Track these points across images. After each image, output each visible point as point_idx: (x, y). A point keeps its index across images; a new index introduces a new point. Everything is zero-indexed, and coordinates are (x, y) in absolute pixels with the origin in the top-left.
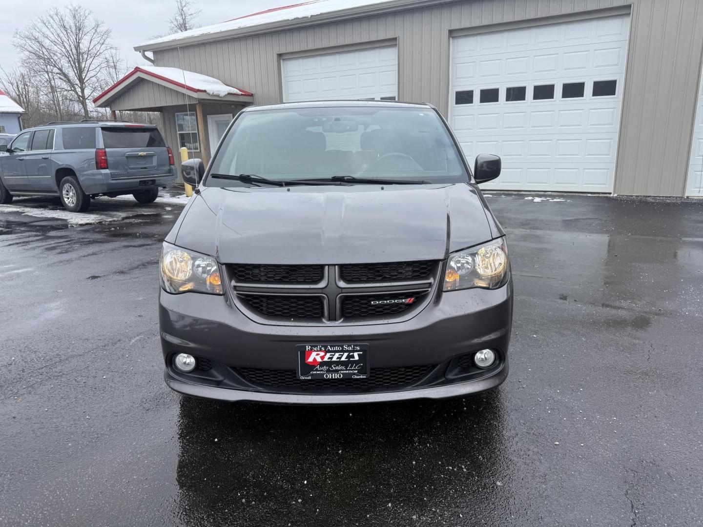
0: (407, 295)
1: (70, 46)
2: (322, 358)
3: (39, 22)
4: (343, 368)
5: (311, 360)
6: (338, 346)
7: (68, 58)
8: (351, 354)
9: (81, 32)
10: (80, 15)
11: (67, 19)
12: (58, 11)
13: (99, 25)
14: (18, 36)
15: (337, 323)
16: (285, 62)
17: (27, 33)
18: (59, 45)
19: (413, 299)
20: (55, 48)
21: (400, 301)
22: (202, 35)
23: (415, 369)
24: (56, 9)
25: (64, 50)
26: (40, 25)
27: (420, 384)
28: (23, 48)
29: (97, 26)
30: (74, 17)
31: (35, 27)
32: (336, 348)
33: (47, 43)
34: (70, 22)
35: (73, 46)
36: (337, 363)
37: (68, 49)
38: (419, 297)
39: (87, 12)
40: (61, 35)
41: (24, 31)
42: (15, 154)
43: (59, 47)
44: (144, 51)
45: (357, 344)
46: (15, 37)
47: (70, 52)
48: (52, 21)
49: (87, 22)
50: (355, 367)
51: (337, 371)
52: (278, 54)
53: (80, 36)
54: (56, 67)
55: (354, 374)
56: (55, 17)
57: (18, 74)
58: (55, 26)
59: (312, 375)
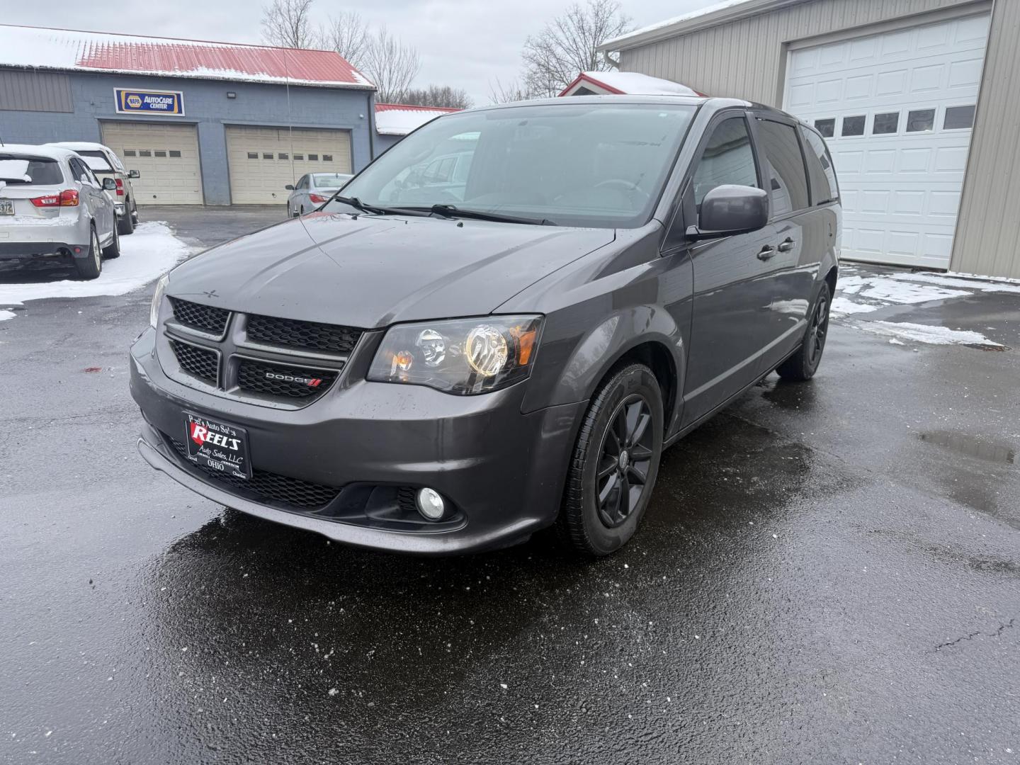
0: (313, 374)
1: (585, 54)
2: (205, 436)
3: (554, 25)
4: (224, 457)
5: (195, 436)
6: (216, 424)
7: (580, 69)
8: (230, 440)
9: (602, 35)
10: (605, 12)
11: (588, 17)
12: (579, 9)
13: (625, 23)
14: (529, 45)
15: (227, 394)
16: (794, 55)
17: (540, 41)
18: (573, 53)
19: (319, 381)
20: (568, 58)
21: (301, 380)
22: (682, 22)
23: (317, 488)
24: (577, 5)
25: (577, 59)
26: (555, 29)
27: (322, 512)
28: (532, 59)
29: (623, 24)
30: (597, 15)
31: (549, 32)
32: (214, 427)
33: (559, 51)
34: (590, 22)
35: (588, 54)
36: (220, 449)
37: (583, 58)
38: (326, 380)
39: (614, 6)
40: (578, 40)
41: (536, 38)
42: (425, 186)
43: (572, 55)
44: (608, 51)
45: (235, 427)
46: (525, 46)
47: (584, 61)
48: (570, 22)
49: (610, 21)
50: (236, 460)
51: (219, 459)
52: (783, 43)
53: (600, 40)
54: (564, 81)
55: (235, 470)
56: (575, 17)
57: (516, 91)
58: (572, 29)
59: (198, 457)
